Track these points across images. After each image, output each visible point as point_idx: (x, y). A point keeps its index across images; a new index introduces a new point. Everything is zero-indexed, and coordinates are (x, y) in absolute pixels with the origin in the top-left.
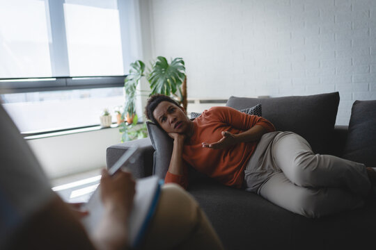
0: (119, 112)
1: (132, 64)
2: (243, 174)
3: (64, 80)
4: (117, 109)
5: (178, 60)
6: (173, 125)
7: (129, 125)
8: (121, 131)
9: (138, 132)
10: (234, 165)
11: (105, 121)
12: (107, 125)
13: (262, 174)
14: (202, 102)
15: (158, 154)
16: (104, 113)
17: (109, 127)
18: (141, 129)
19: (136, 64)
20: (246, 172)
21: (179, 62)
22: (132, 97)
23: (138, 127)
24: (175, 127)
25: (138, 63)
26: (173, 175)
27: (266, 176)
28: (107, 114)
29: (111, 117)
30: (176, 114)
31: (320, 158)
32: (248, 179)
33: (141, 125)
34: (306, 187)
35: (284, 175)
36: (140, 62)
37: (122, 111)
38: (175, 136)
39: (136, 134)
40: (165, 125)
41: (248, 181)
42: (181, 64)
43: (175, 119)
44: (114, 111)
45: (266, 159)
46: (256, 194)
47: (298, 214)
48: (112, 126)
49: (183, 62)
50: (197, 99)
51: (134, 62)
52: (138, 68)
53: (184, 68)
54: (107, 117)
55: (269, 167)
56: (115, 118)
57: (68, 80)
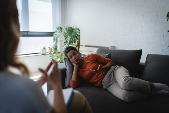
0: (50, 48)
1: (57, 28)
2: (102, 82)
3: (27, 33)
4: (49, 46)
5: (77, 29)
6: (74, 60)
7: (54, 53)
8: (50, 56)
9: (58, 57)
10: (98, 78)
11: (44, 51)
12: (44, 53)
13: (109, 82)
14: (86, 46)
15: (68, 71)
16: (43, 48)
17: (45, 54)
18: (59, 56)
19: (59, 28)
20: (103, 81)
21: (77, 30)
22: (56, 43)
23: (58, 55)
24: (75, 61)
25: (60, 28)
26: (73, 81)
27: (111, 83)
28: (44, 48)
29: (46, 50)
30: (76, 56)
31: (132, 79)
32: (104, 84)
33: (59, 54)
34: (125, 90)
35: (118, 84)
36: (61, 28)
37: (51, 47)
38: (75, 65)
39: (57, 58)
40: (71, 60)
41: (103, 85)
42: (78, 31)
43: (75, 58)
44: (47, 47)
45: (111, 76)
46: (106, 90)
47: (122, 100)
48: (47, 53)
49: (79, 30)
50: (84, 45)
51: (58, 27)
52: (59, 30)
53: (80, 33)
54: (44, 50)
55: (112, 80)
56: (48, 50)
57: (28, 33)
